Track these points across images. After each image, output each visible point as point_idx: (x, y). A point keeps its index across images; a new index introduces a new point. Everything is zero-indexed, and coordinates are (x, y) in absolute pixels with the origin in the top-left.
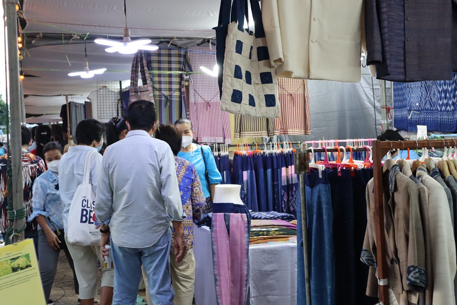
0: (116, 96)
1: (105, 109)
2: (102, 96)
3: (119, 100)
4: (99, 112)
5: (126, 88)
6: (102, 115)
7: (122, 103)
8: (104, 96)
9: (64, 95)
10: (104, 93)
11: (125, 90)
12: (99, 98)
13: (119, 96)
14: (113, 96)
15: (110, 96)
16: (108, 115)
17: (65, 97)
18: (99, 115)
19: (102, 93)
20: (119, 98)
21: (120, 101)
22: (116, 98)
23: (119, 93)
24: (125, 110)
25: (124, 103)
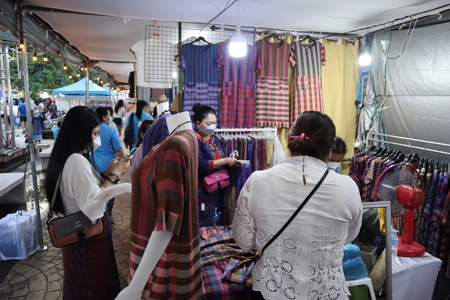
0: (173, 49)
1: (156, 68)
2: (151, 48)
3: (176, 56)
4: (147, 72)
5: (187, 40)
6: (151, 76)
7: (180, 60)
8: (156, 48)
9: (133, 63)
10: (156, 44)
11: (185, 43)
12: (147, 52)
13: (177, 50)
14: (169, 49)
15: (164, 49)
16: (160, 76)
17: (133, 64)
18: (147, 76)
19: (152, 44)
20: (177, 54)
21: (178, 58)
22: (173, 53)
23: (177, 46)
24: (184, 71)
25: (183, 61)
